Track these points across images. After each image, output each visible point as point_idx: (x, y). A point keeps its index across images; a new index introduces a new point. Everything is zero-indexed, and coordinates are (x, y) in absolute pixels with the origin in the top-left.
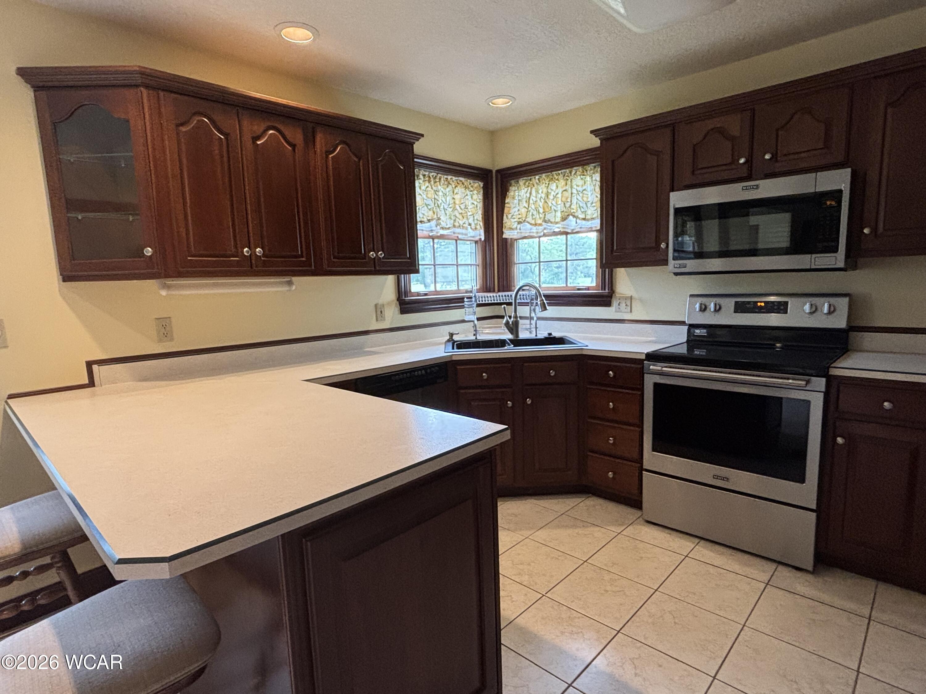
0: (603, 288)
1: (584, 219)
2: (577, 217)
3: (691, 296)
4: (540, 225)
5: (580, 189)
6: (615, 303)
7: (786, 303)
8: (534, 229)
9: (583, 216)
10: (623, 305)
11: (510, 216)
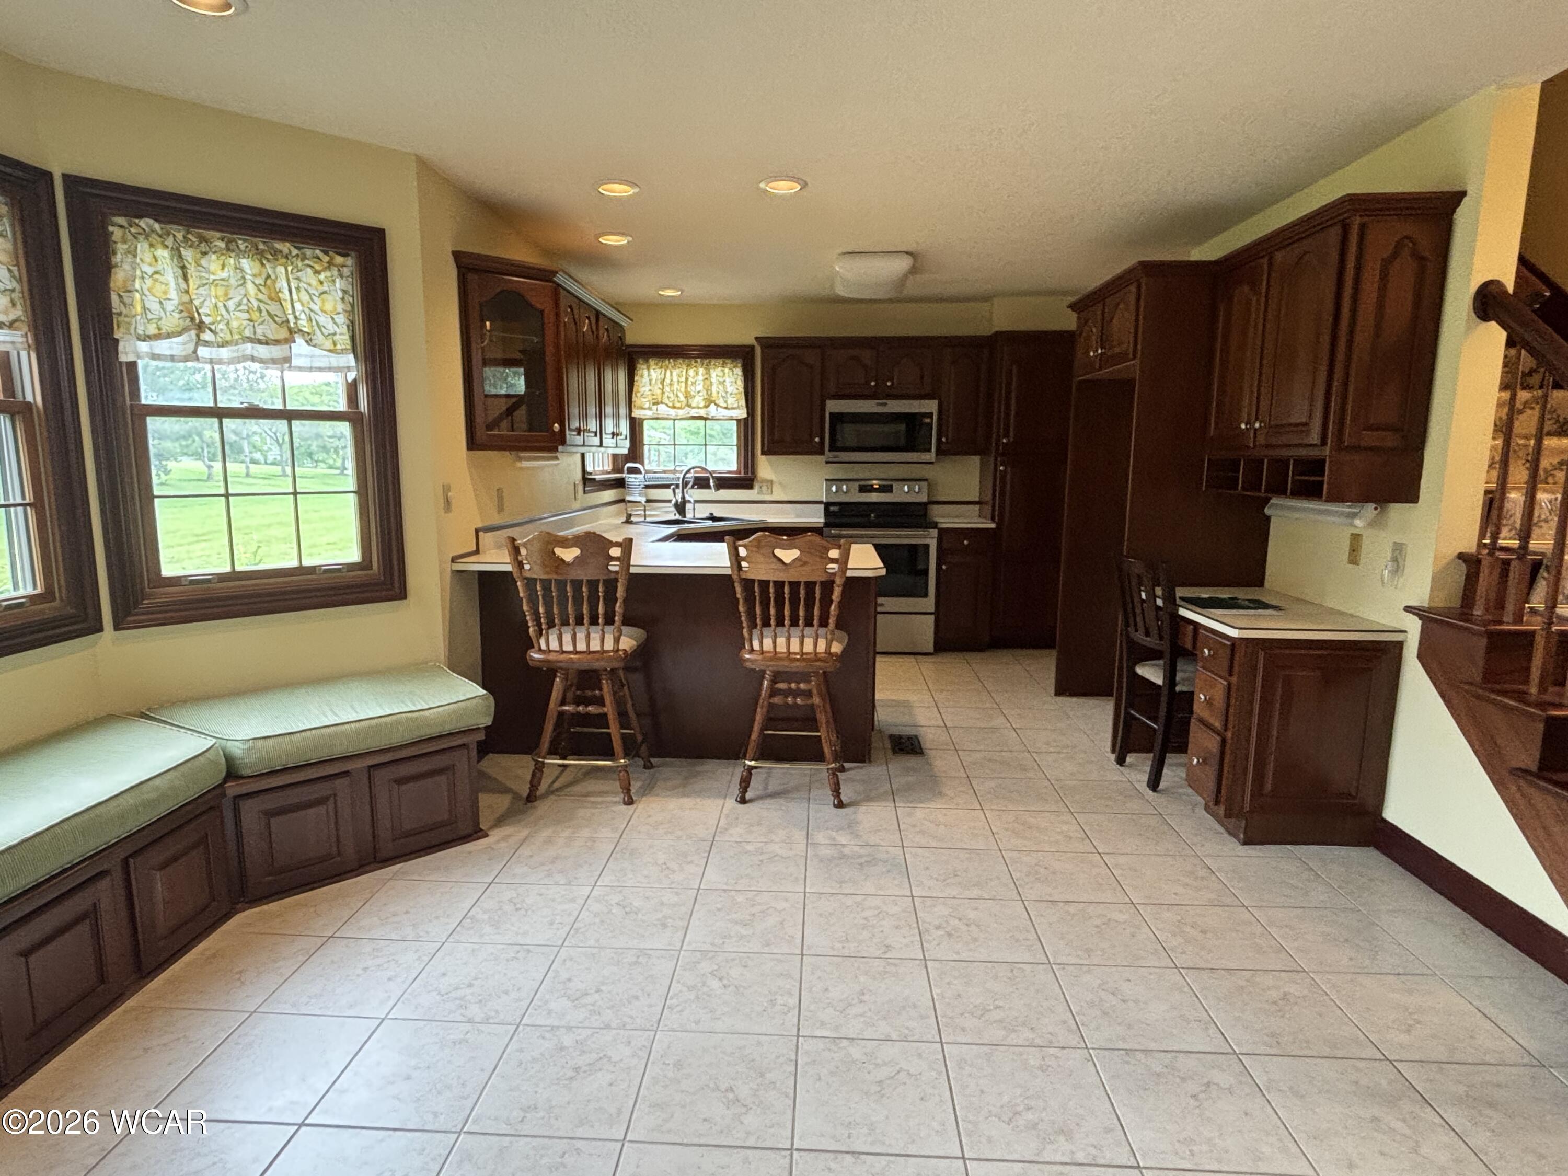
0: (746, 472)
1: (726, 408)
2: (717, 405)
3: (827, 480)
4: (679, 408)
5: (721, 380)
6: (757, 486)
7: (891, 486)
9: (725, 405)
10: (764, 488)
11: (639, 395)
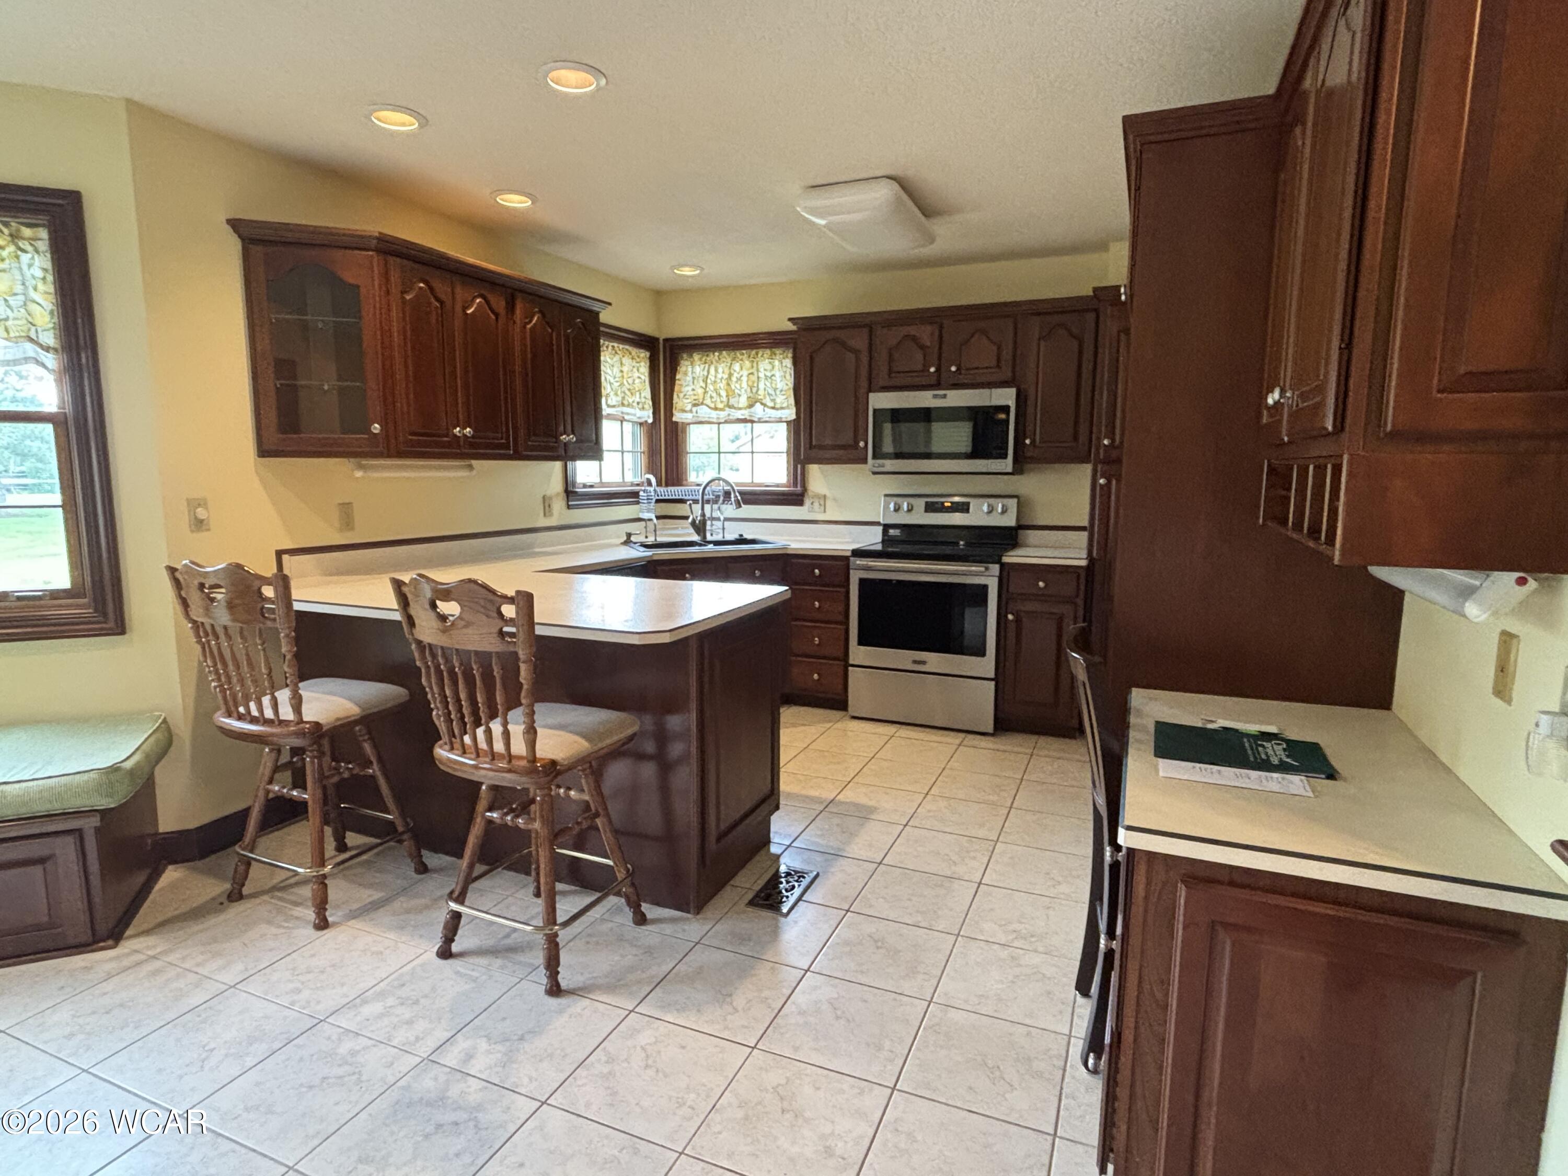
0: (795, 485)
1: (773, 408)
2: (764, 405)
3: (886, 495)
4: (721, 410)
5: (769, 374)
6: (807, 502)
7: (968, 504)
8: (714, 414)
9: (771, 404)
11: (681, 395)
